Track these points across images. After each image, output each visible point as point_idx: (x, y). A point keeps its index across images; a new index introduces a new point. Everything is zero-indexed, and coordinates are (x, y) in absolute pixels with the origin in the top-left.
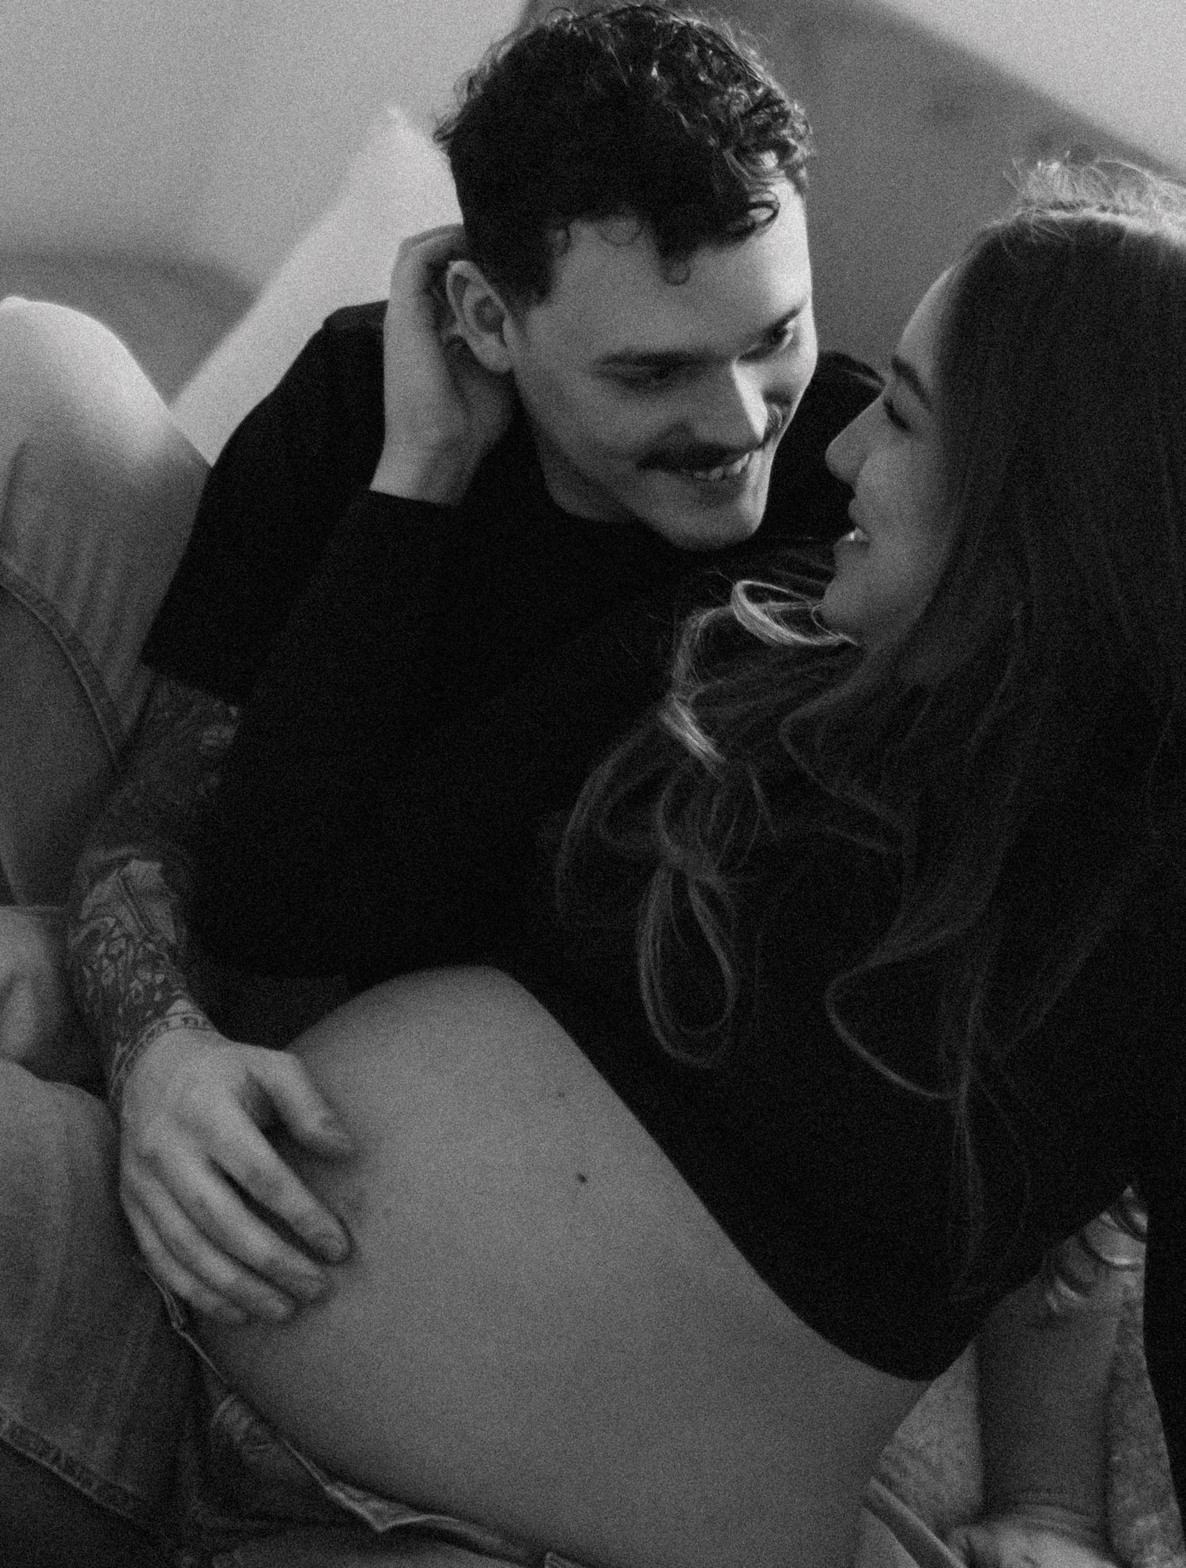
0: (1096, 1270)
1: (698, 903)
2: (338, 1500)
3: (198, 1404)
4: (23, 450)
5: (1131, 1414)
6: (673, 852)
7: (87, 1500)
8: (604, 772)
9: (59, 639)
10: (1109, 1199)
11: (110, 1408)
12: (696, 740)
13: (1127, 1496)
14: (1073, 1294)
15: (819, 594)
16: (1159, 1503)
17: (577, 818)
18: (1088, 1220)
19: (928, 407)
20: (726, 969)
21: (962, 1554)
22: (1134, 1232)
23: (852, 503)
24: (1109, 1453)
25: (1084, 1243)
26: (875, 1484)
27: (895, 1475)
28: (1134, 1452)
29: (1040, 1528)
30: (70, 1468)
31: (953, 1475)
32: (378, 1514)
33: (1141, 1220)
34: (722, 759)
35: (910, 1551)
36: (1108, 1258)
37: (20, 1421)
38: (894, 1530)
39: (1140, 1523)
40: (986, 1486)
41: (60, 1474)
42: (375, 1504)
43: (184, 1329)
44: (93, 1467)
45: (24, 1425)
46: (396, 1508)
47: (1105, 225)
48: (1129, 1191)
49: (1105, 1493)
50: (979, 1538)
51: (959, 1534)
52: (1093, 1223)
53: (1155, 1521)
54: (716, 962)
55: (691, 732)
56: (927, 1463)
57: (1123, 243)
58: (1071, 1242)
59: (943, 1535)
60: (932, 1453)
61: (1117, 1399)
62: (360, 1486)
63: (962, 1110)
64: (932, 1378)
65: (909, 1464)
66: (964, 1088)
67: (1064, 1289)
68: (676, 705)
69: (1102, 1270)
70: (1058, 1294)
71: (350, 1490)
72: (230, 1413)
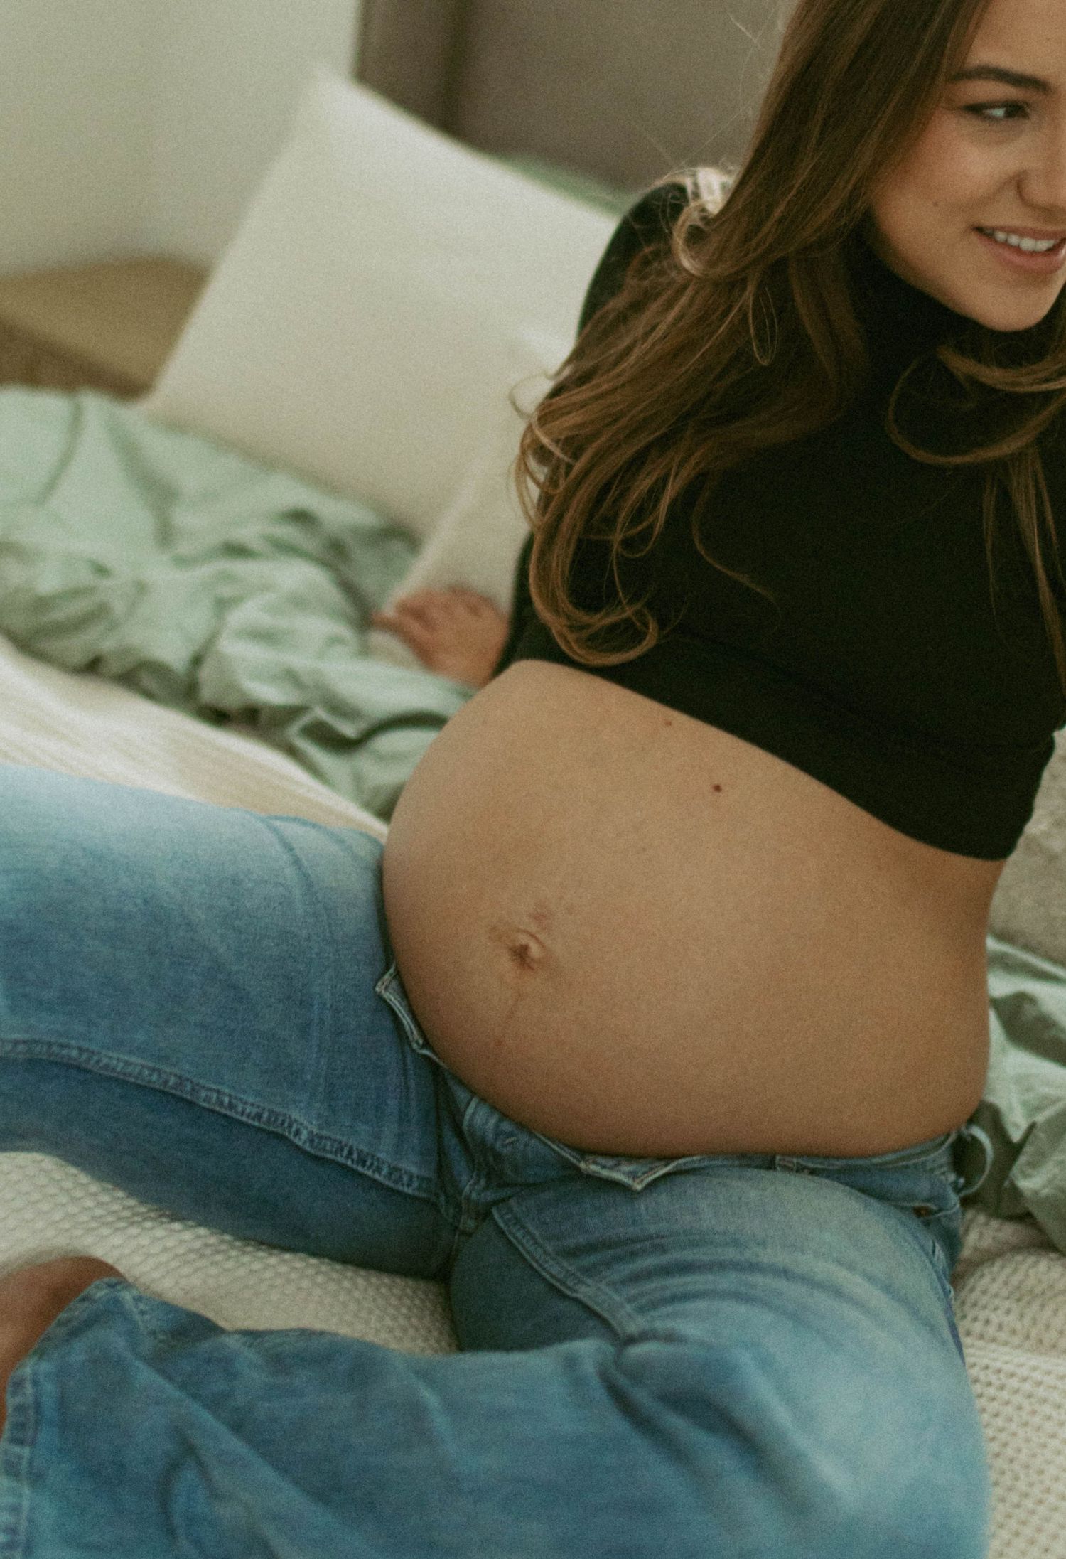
2: (595, 1172)
32: (636, 1175)
43: (423, 1047)
46: (644, 1165)
71: (602, 1161)
72: (478, 1117)
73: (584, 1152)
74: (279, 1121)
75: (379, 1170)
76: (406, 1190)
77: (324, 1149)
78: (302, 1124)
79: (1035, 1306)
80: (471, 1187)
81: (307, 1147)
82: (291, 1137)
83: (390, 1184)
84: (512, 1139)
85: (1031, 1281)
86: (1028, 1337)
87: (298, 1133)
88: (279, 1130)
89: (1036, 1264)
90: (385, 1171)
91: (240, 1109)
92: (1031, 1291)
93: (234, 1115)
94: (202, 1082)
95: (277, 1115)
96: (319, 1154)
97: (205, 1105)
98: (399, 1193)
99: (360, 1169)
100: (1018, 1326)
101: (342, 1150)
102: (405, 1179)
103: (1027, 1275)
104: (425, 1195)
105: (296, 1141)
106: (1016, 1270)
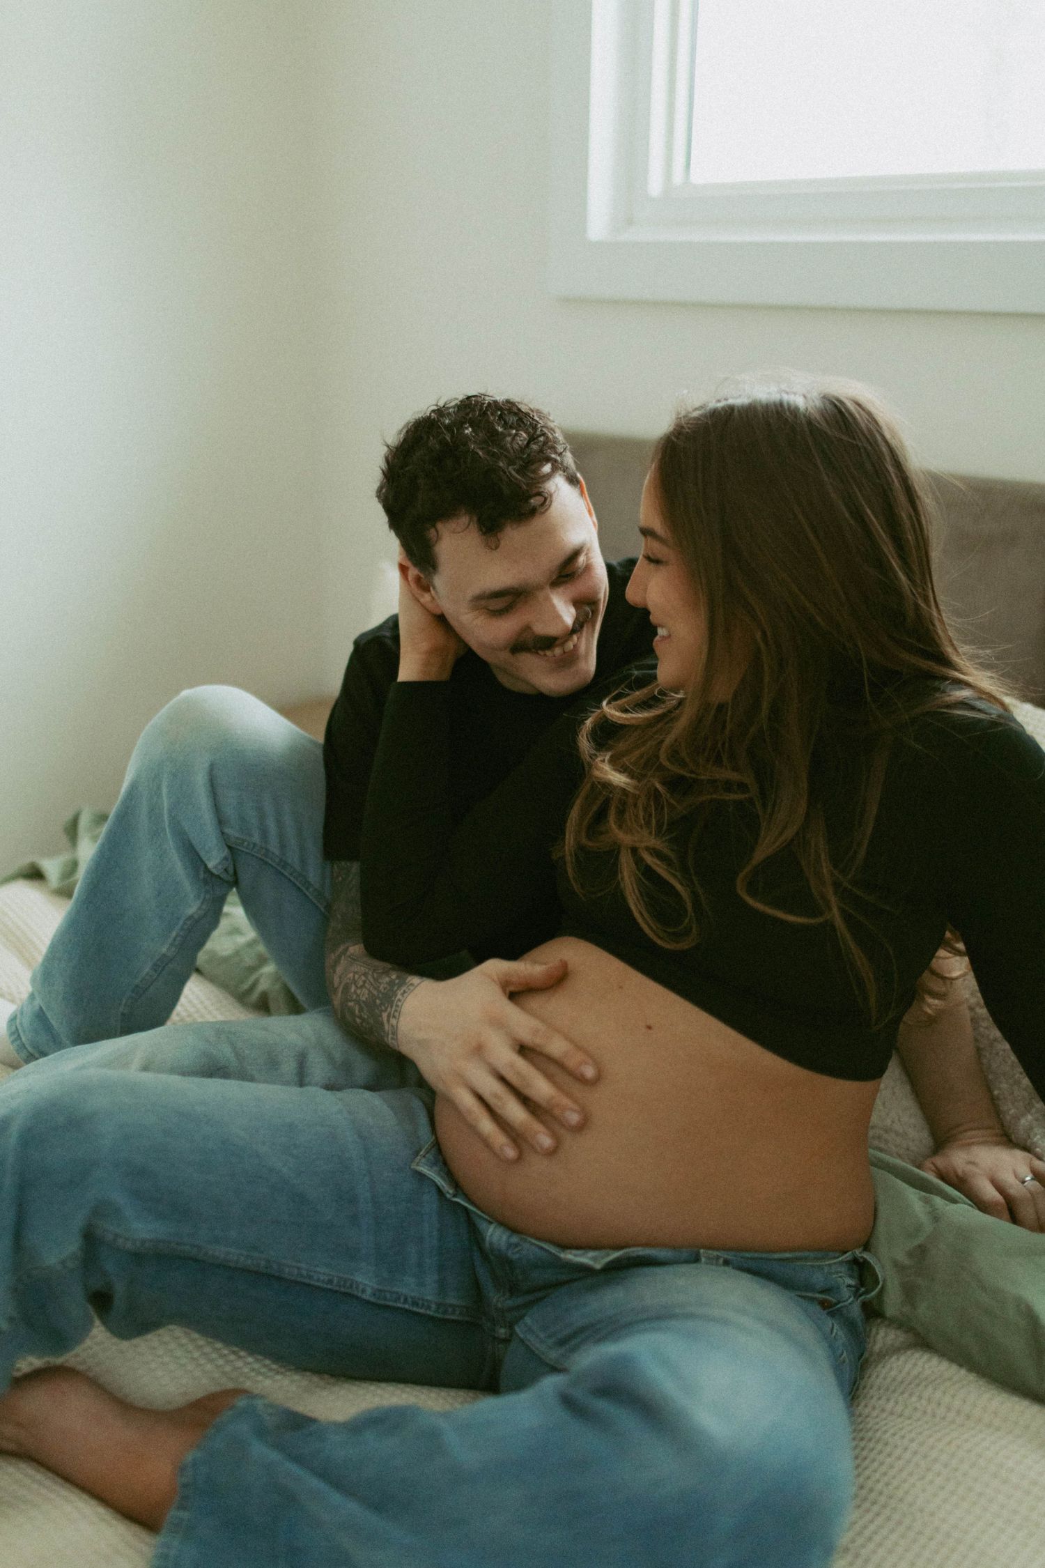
0: (945, 983)
1: (649, 859)
2: (570, 1260)
3: (476, 1236)
4: (212, 767)
5: (994, 1066)
6: (625, 838)
7: (432, 1318)
8: (574, 813)
9: (274, 864)
10: (940, 942)
11: (427, 1260)
12: (618, 779)
13: (1010, 1110)
14: (936, 1002)
15: (654, 678)
16: (1028, 1108)
17: (570, 840)
18: (931, 960)
19: (668, 546)
20: (678, 887)
21: (934, 1174)
22: (958, 953)
23: (651, 617)
24: (990, 1090)
25: (933, 973)
26: (871, 1151)
27: (882, 1145)
28: (1004, 1086)
29: (970, 1145)
30: (415, 1303)
31: (912, 1133)
32: (594, 1259)
33: (961, 946)
34: (634, 782)
35: (904, 1181)
36: (947, 975)
37: (376, 1286)
38: (892, 1173)
39: (1023, 1121)
40: (934, 1134)
41: (411, 1308)
42: (591, 1254)
43: (455, 1196)
44: (429, 1298)
45: (380, 1287)
46: (603, 1252)
47: (723, 408)
48: (948, 935)
49: (997, 1113)
50: (940, 1161)
51: (928, 1164)
52: (934, 960)
53: (1029, 1117)
54: (673, 887)
55: (612, 775)
56: (897, 1134)
57: (736, 411)
58: (926, 974)
59: (919, 1167)
60: (897, 1127)
61: (985, 1061)
62: (578, 1248)
63: (839, 922)
64: (881, 1076)
65: (886, 1136)
66: (835, 910)
67: (930, 1000)
68: (601, 765)
69: (948, 982)
70: (929, 1006)
71: (574, 1252)
72: (494, 1235)
73: (564, 1247)
74: (348, 1284)
75: (429, 1308)
76: (453, 1317)
77: (385, 1299)
78: (365, 1284)
79: (930, 1389)
80: (497, 1299)
81: (372, 1299)
82: (360, 1294)
83: (440, 1316)
84: (520, 1248)
85: (927, 1372)
86: (925, 1412)
87: (363, 1291)
88: (349, 1291)
89: (929, 1360)
90: (433, 1306)
91: (315, 1277)
92: (926, 1379)
93: (312, 1283)
94: (284, 1261)
95: (346, 1281)
96: (382, 1302)
97: (289, 1277)
98: (448, 1320)
99: (415, 1309)
100: (918, 1405)
101: (399, 1299)
102: (450, 1310)
103: (923, 1368)
104: (467, 1319)
105: (364, 1297)
106: (915, 1365)
